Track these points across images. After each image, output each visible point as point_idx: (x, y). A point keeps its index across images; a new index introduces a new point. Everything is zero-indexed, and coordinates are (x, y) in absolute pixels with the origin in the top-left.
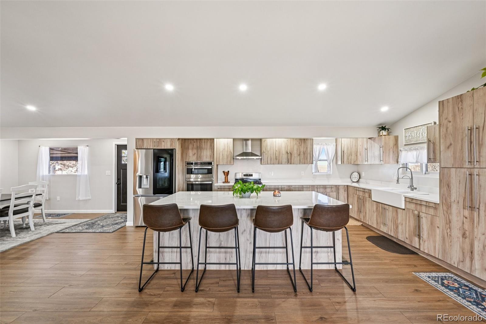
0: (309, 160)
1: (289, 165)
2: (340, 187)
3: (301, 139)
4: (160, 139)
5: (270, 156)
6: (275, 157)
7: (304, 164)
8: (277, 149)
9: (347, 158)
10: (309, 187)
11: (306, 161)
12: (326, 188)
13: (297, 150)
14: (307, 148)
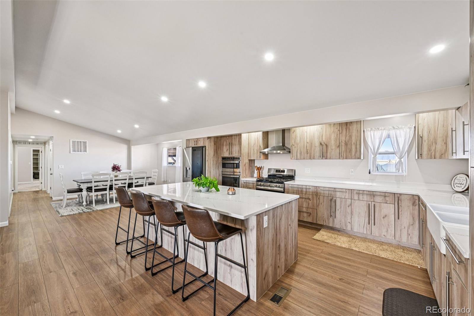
0: (353, 153)
1: (324, 161)
2: (402, 197)
3: (341, 124)
4: (197, 139)
5: (300, 150)
6: (305, 151)
7: (346, 158)
8: (308, 141)
9: (428, 149)
10: (345, 190)
11: (350, 156)
12: (374, 196)
13: (336, 140)
14: (350, 137)
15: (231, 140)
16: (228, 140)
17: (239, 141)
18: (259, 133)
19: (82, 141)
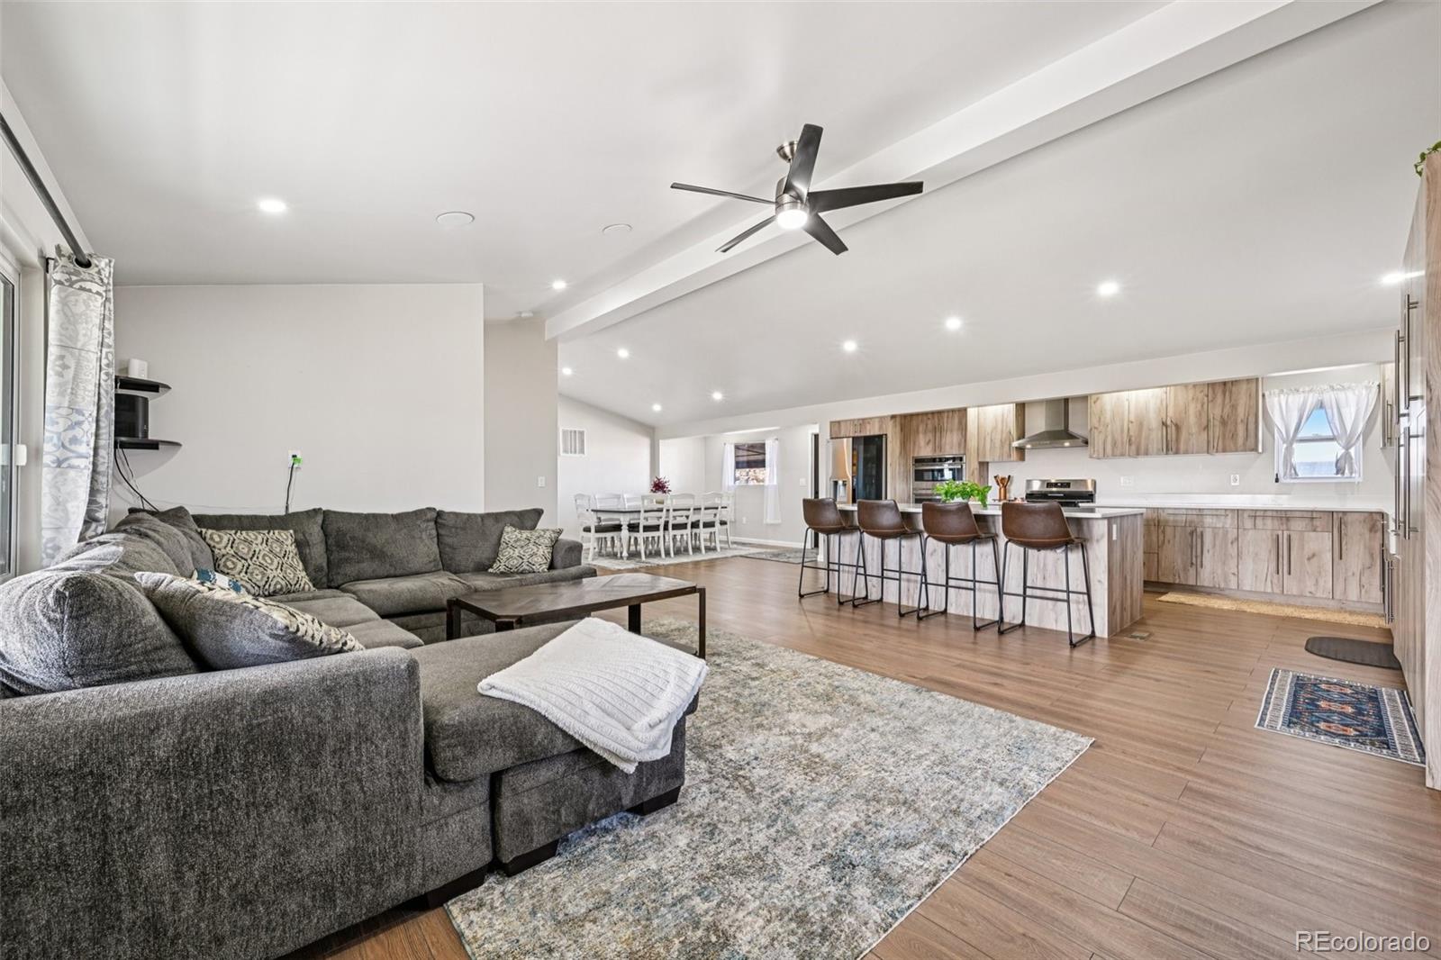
0: (1240, 440)
1: (1172, 459)
2: (1349, 518)
3: (1212, 385)
4: (863, 420)
5: (1113, 438)
6: (1126, 438)
7: (1224, 451)
8: (1132, 418)
10: (1223, 513)
11: (1232, 445)
12: (1288, 519)
13: (1200, 415)
14: (1234, 407)
15: (939, 420)
16: (929, 422)
17: (960, 423)
18: (1006, 406)
19: (577, 429)
